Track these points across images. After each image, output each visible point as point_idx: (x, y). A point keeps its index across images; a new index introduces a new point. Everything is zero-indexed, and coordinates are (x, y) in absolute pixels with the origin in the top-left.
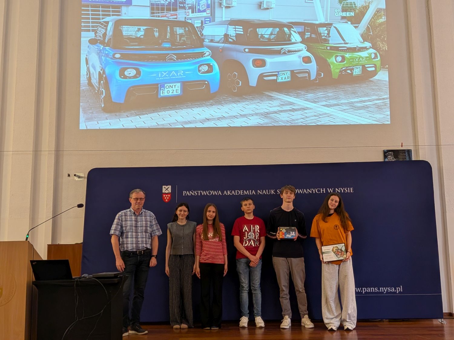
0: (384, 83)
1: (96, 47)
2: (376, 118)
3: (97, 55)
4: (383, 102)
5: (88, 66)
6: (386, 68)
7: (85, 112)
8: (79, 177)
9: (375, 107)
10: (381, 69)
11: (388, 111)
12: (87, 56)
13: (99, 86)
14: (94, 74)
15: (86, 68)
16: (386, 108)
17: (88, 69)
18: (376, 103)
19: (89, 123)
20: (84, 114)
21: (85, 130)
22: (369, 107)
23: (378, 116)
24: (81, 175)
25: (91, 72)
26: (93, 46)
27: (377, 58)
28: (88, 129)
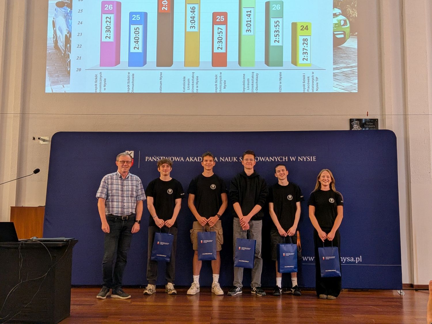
0: (353, 50)
1: (64, 10)
2: (344, 87)
3: (64, 18)
4: (351, 71)
5: (55, 29)
6: (355, 35)
7: (51, 75)
8: (44, 140)
9: (343, 75)
10: (351, 36)
11: (356, 80)
12: (54, 19)
13: (66, 49)
14: (61, 38)
15: (53, 31)
16: (353, 76)
17: (55, 32)
18: (344, 71)
19: (55, 86)
20: (50, 77)
21: (51, 93)
22: (336, 75)
23: (346, 84)
24: (47, 138)
25: (58, 35)
26: (60, 9)
27: (347, 25)
28: (54, 93)
